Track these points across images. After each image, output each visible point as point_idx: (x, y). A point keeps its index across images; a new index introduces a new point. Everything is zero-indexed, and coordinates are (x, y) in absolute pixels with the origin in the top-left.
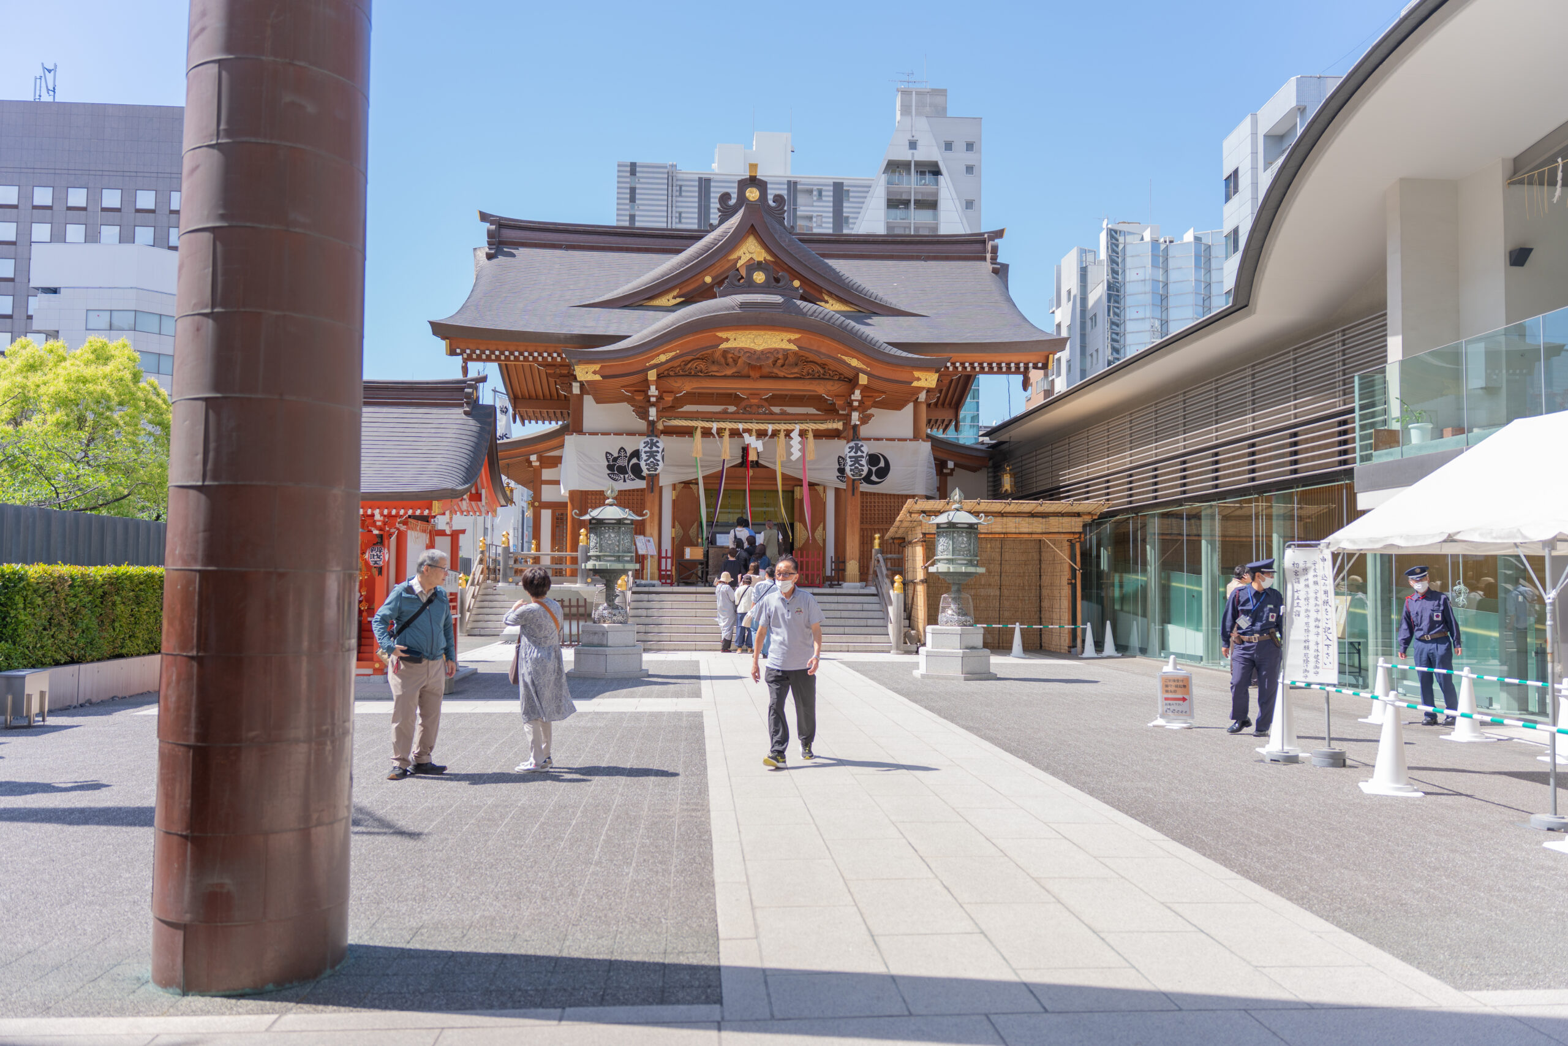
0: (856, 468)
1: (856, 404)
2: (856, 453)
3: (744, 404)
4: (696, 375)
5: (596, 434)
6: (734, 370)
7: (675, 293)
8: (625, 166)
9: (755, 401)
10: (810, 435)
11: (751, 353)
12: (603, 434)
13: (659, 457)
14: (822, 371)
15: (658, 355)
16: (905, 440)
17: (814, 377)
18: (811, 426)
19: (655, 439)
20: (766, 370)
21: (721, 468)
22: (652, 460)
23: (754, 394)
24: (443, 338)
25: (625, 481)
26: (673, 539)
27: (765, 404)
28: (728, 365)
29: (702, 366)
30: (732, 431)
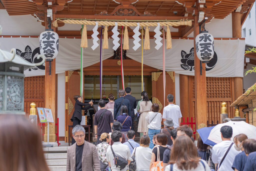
0: (206, 52)
1: (202, 6)
2: (205, 41)
3: (117, 9)
5: (9, 36)
9: (126, 6)
12: (14, 36)
13: (54, 46)
16: (228, 39)
18: (168, 24)
19: (52, 32)
21: (99, 61)
22: (49, 48)
26: (67, 111)
27: (134, 8)
30: (110, 28)
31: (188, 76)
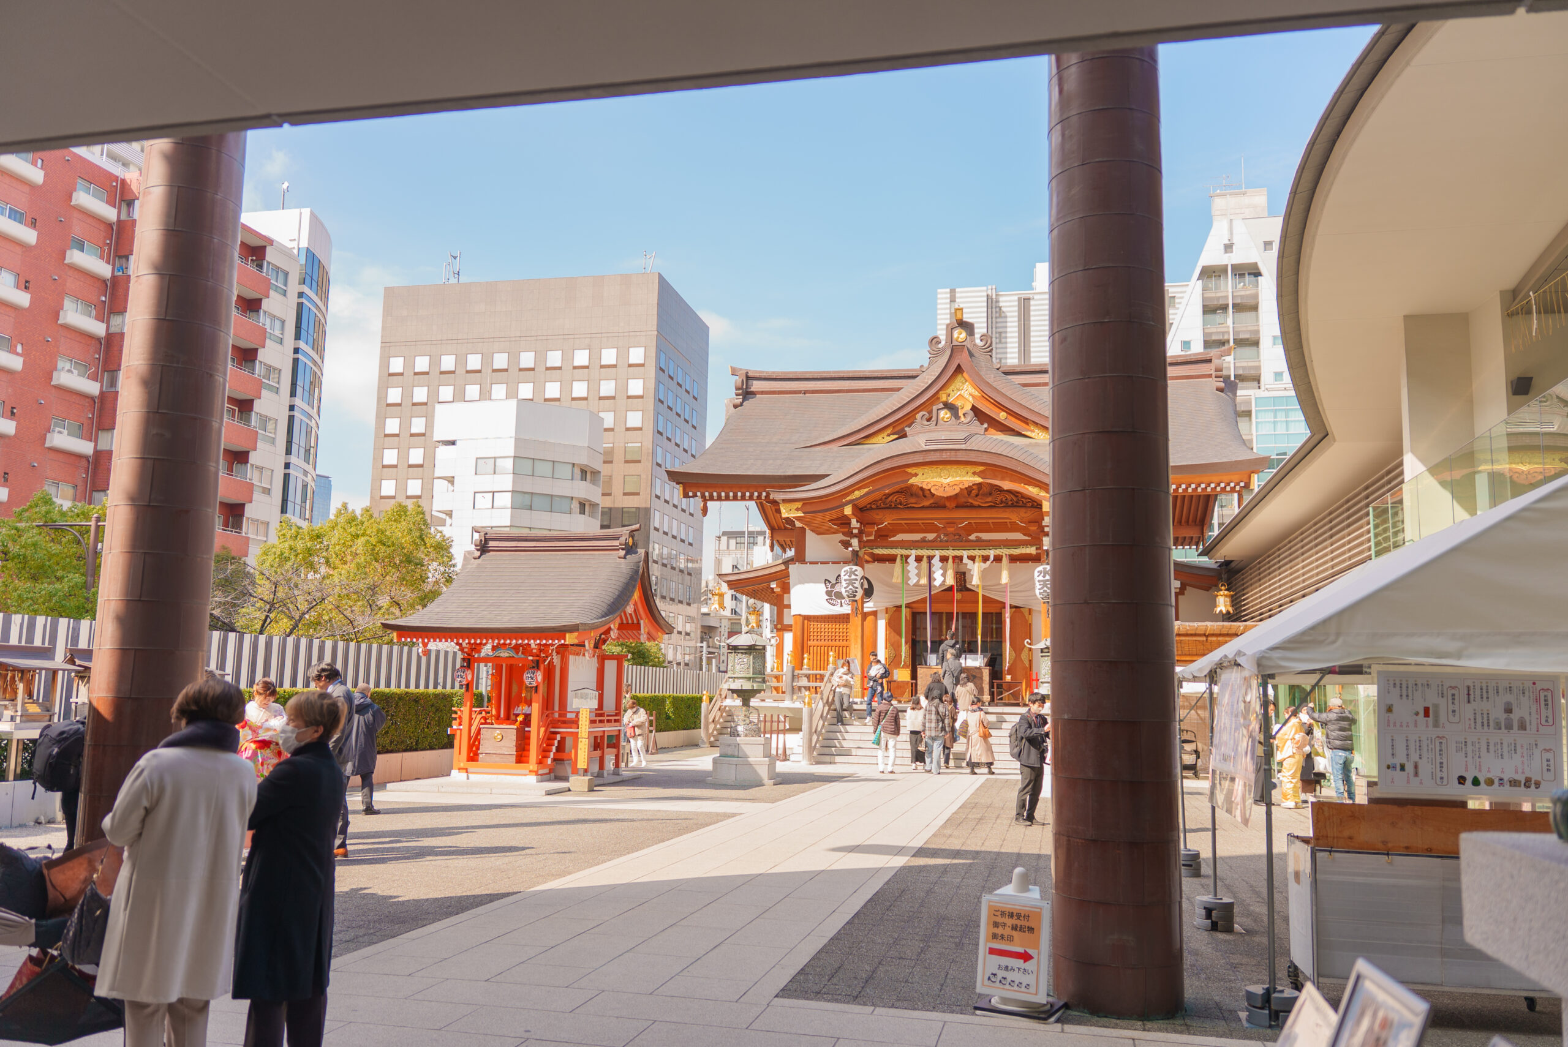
0: (1045, 591)
1: (1046, 529)
2: (1044, 577)
4: (896, 508)
5: (816, 563)
6: (931, 501)
7: (889, 431)
9: (951, 530)
10: (1005, 560)
12: (822, 563)
13: (857, 584)
14: (1015, 499)
15: (853, 491)
17: (1007, 505)
18: (1007, 551)
19: (854, 568)
20: (961, 501)
21: (927, 597)
22: (850, 587)
23: (951, 521)
24: (678, 483)
25: (841, 606)
27: (962, 532)
28: (925, 496)
29: (902, 498)
30: (930, 559)
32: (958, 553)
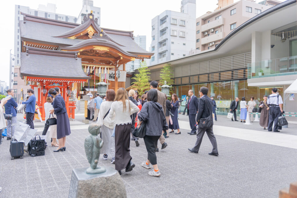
1: (118, 63)
3: (94, 62)
4: (85, 55)
6: (93, 54)
8: (17, 6)
9: (97, 61)
10: (108, 69)
11: (100, 51)
15: (80, 49)
16: (122, 71)
17: (109, 57)
18: (108, 67)
20: (99, 55)
23: (97, 59)
27: (99, 62)
28: (91, 53)
29: (86, 53)
30: (93, 67)
31: (111, 81)
32: (99, 66)
